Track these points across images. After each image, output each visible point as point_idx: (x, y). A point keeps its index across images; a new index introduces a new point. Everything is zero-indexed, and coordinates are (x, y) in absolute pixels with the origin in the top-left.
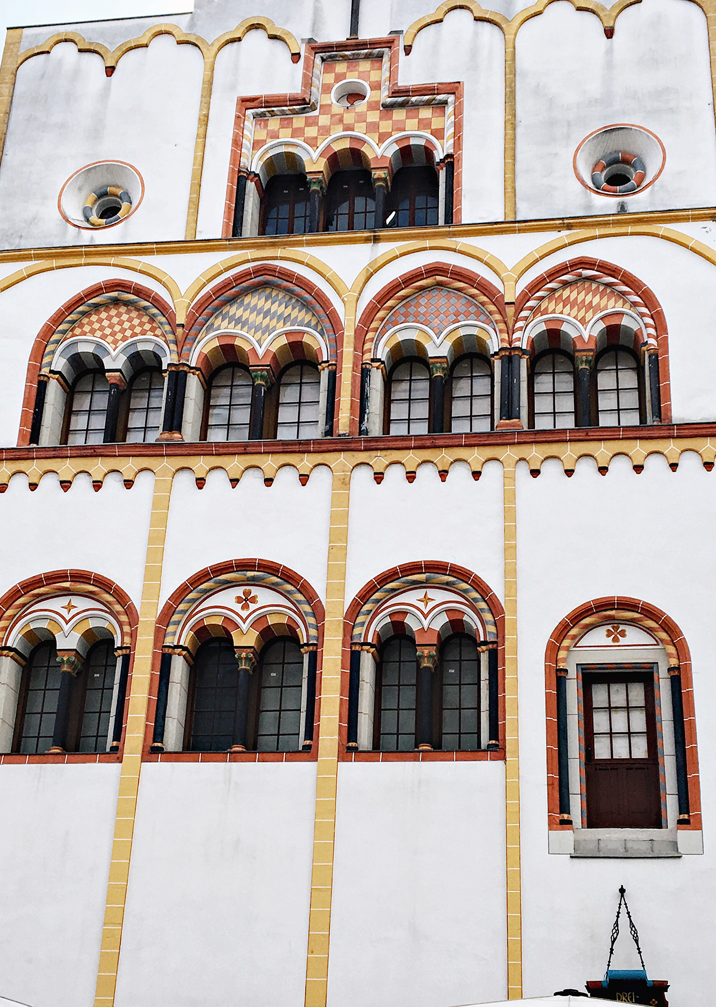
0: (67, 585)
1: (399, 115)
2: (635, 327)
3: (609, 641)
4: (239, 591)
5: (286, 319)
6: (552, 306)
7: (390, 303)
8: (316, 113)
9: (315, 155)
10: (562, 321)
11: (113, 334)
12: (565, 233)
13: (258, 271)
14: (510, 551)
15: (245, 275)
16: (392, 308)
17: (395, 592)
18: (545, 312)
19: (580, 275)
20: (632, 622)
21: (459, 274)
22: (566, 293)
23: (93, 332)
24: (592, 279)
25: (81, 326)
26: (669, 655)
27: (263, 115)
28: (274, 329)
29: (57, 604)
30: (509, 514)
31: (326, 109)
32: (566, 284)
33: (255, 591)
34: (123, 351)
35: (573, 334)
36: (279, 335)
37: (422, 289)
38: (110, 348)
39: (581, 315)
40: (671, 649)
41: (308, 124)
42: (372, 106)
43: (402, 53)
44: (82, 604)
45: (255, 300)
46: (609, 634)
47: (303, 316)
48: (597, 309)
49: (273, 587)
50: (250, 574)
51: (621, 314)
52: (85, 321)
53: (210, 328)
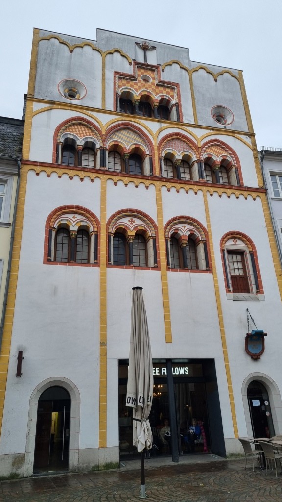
0: (74, 210)
1: (161, 88)
2: (230, 160)
3: (233, 243)
4: (129, 218)
5: (135, 140)
6: (209, 151)
7: (165, 141)
8: (137, 82)
9: (137, 94)
10: (212, 155)
11: (80, 134)
12: (212, 131)
13: (126, 124)
14: (207, 215)
15: (121, 124)
16: (165, 143)
17: (176, 224)
18: (207, 152)
19: (216, 144)
20: (239, 238)
21: (184, 137)
22: (212, 148)
23: (73, 132)
24: (218, 145)
25: (69, 129)
26: (249, 248)
27: (121, 78)
28: (131, 142)
29: (70, 216)
30: (206, 205)
31: (139, 81)
32: (212, 145)
33: (134, 219)
34: (83, 139)
35: (215, 159)
36: (133, 144)
37: (173, 139)
38: (79, 138)
39: (217, 155)
40: (250, 246)
41: (134, 84)
42: (153, 84)
43: (161, 72)
44: (78, 217)
45: (125, 133)
46: (233, 241)
47: (139, 140)
48: (220, 154)
49: (140, 218)
50: (133, 213)
51: (227, 156)
52: (70, 128)
53: (111, 138)
